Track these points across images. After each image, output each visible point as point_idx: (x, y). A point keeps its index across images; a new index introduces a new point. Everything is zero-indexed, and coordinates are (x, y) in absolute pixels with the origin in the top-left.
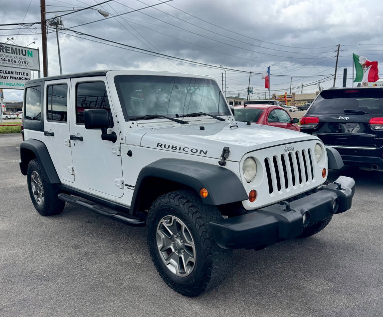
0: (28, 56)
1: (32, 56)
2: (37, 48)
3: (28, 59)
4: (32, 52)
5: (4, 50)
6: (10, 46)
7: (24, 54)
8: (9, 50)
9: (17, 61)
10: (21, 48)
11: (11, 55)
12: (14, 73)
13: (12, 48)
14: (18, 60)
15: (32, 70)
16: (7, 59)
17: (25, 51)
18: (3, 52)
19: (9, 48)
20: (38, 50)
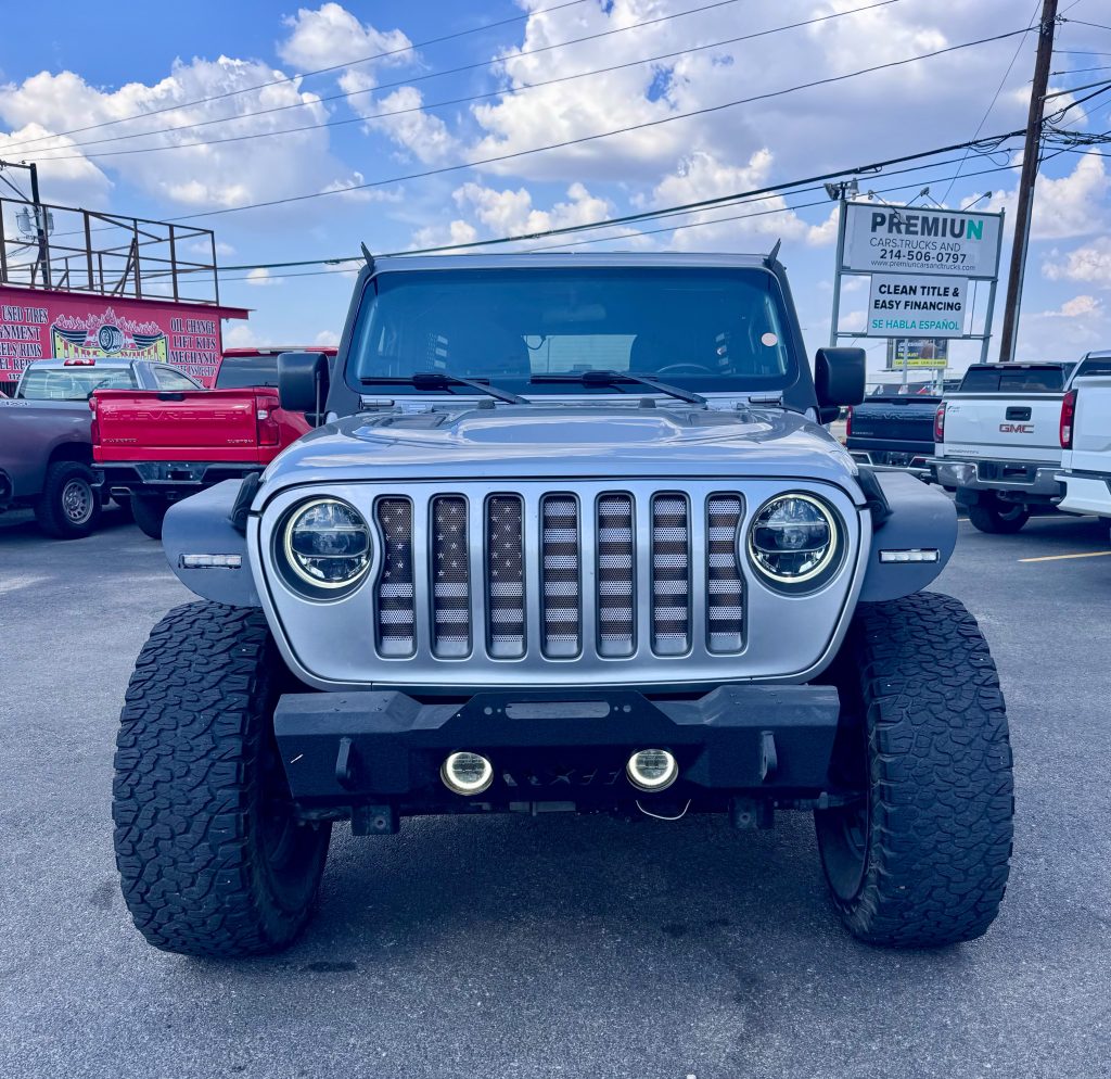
0: (969, 237)
1: (979, 237)
2: (999, 211)
3: (967, 245)
4: (981, 223)
5: (903, 227)
6: (921, 214)
7: (957, 231)
8: (915, 225)
9: (933, 254)
10: (949, 217)
11: (919, 237)
12: (919, 291)
13: (925, 220)
14: (938, 251)
15: (971, 278)
16: (905, 251)
17: (963, 222)
18: (899, 231)
19: (917, 218)
20: (1001, 216)
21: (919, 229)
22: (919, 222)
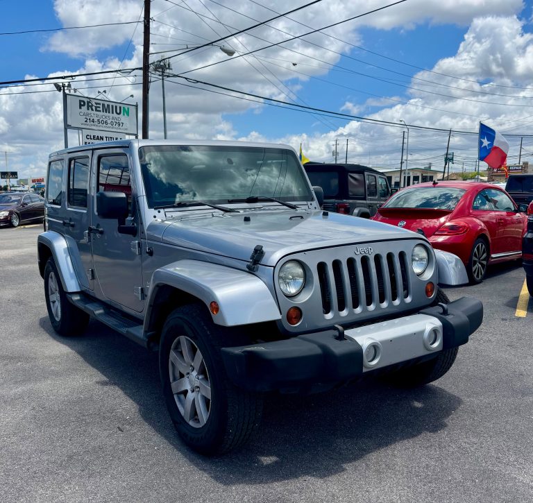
0: (124, 115)
1: (128, 115)
2: (135, 104)
3: (123, 118)
4: (128, 109)
5: (94, 108)
6: (101, 102)
7: (118, 111)
8: (99, 107)
9: (109, 122)
10: (114, 104)
11: (101, 113)
12: (105, 139)
13: (103, 105)
14: (111, 120)
15: (127, 134)
16: (96, 120)
17: (120, 108)
18: (92, 110)
19: (100, 104)
20: (137, 106)
21: (101, 109)
22: (101, 106)
